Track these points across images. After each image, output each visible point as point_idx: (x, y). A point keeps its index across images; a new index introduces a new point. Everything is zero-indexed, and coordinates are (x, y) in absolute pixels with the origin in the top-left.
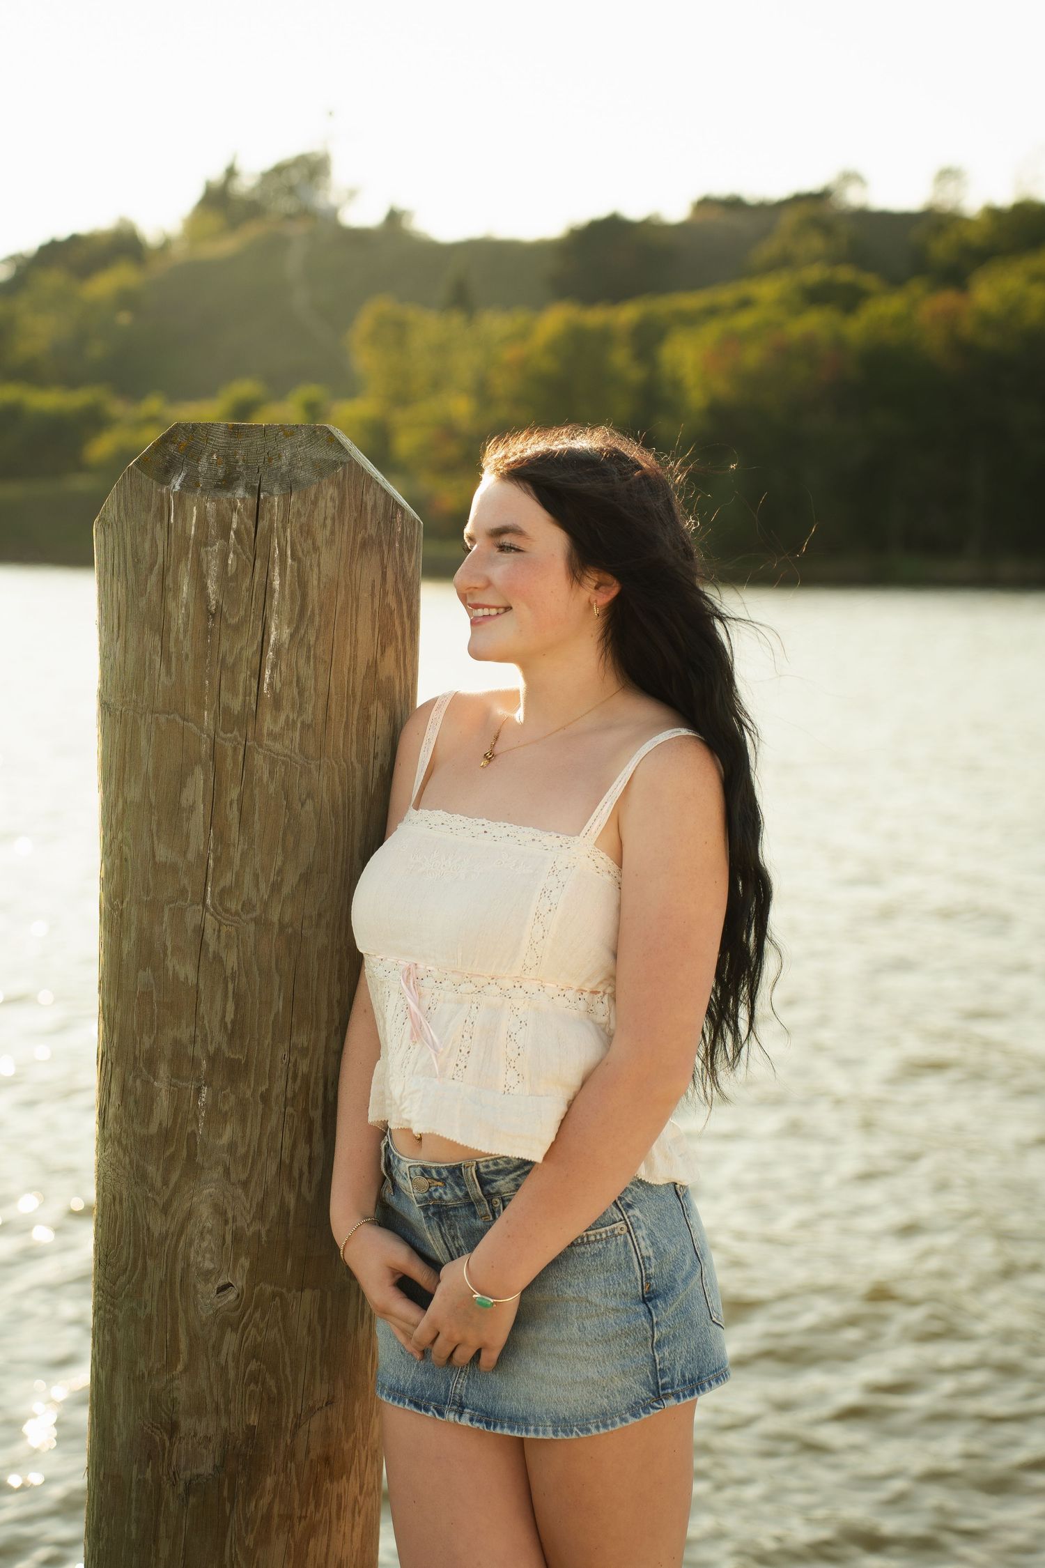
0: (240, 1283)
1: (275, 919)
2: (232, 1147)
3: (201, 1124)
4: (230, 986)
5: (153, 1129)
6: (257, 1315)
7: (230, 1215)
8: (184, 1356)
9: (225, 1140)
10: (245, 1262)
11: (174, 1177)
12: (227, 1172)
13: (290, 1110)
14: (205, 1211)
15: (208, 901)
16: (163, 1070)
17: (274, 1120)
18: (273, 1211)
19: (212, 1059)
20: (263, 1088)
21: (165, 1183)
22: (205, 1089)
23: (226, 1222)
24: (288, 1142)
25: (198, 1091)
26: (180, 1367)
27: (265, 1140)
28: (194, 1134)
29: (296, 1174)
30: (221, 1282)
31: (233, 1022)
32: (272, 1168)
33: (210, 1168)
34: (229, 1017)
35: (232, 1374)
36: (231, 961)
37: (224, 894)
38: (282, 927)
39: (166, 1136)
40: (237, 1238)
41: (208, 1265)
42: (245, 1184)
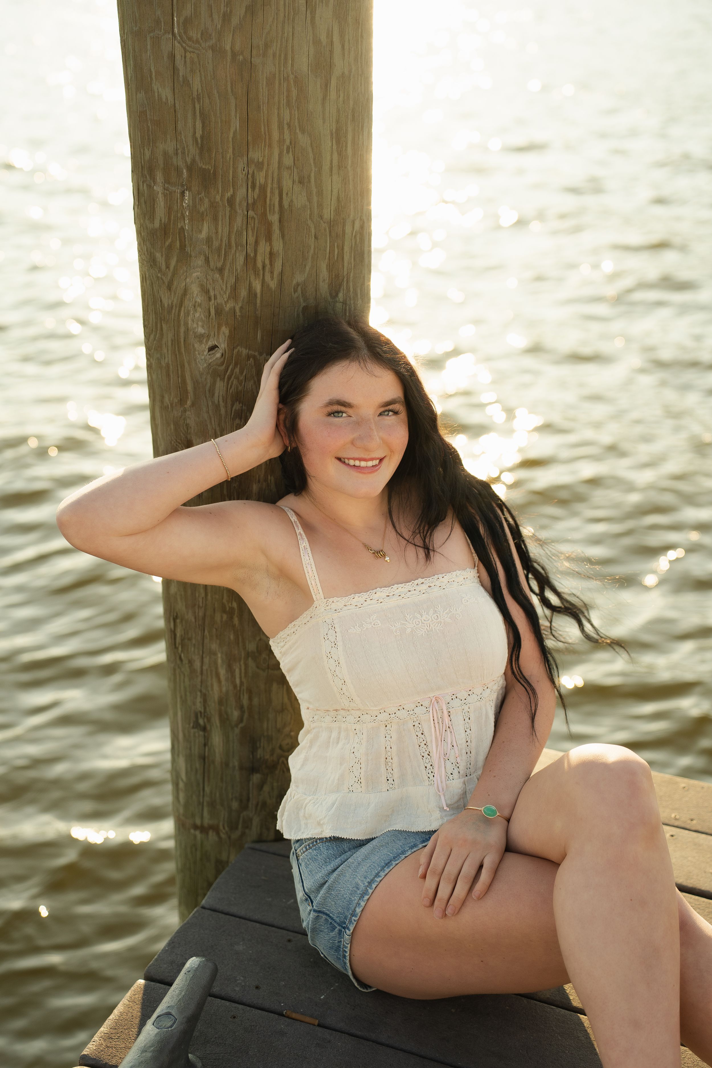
0: (223, 346)
1: (228, 48)
2: (209, 241)
3: (187, 222)
4: (197, 106)
5: (157, 224)
6: (237, 370)
7: (212, 294)
8: (191, 395)
9: (204, 235)
10: (225, 330)
11: (173, 263)
12: (207, 260)
13: (251, 213)
14: (195, 289)
15: (176, 30)
16: (159, 177)
17: (239, 221)
18: (243, 293)
19: (190, 169)
20: (229, 194)
21: (168, 267)
22: (187, 193)
23: (210, 299)
24: (251, 240)
25: (183, 194)
26: (189, 403)
27: (233, 237)
28: (182, 229)
29: (260, 265)
30: (210, 344)
31: (202, 137)
32: (241, 260)
33: (196, 257)
34: (199, 133)
35: (223, 411)
36: (196, 84)
37: (187, 22)
38: (234, 55)
39: (165, 230)
40: (219, 311)
41: (201, 330)
42: (221, 270)
